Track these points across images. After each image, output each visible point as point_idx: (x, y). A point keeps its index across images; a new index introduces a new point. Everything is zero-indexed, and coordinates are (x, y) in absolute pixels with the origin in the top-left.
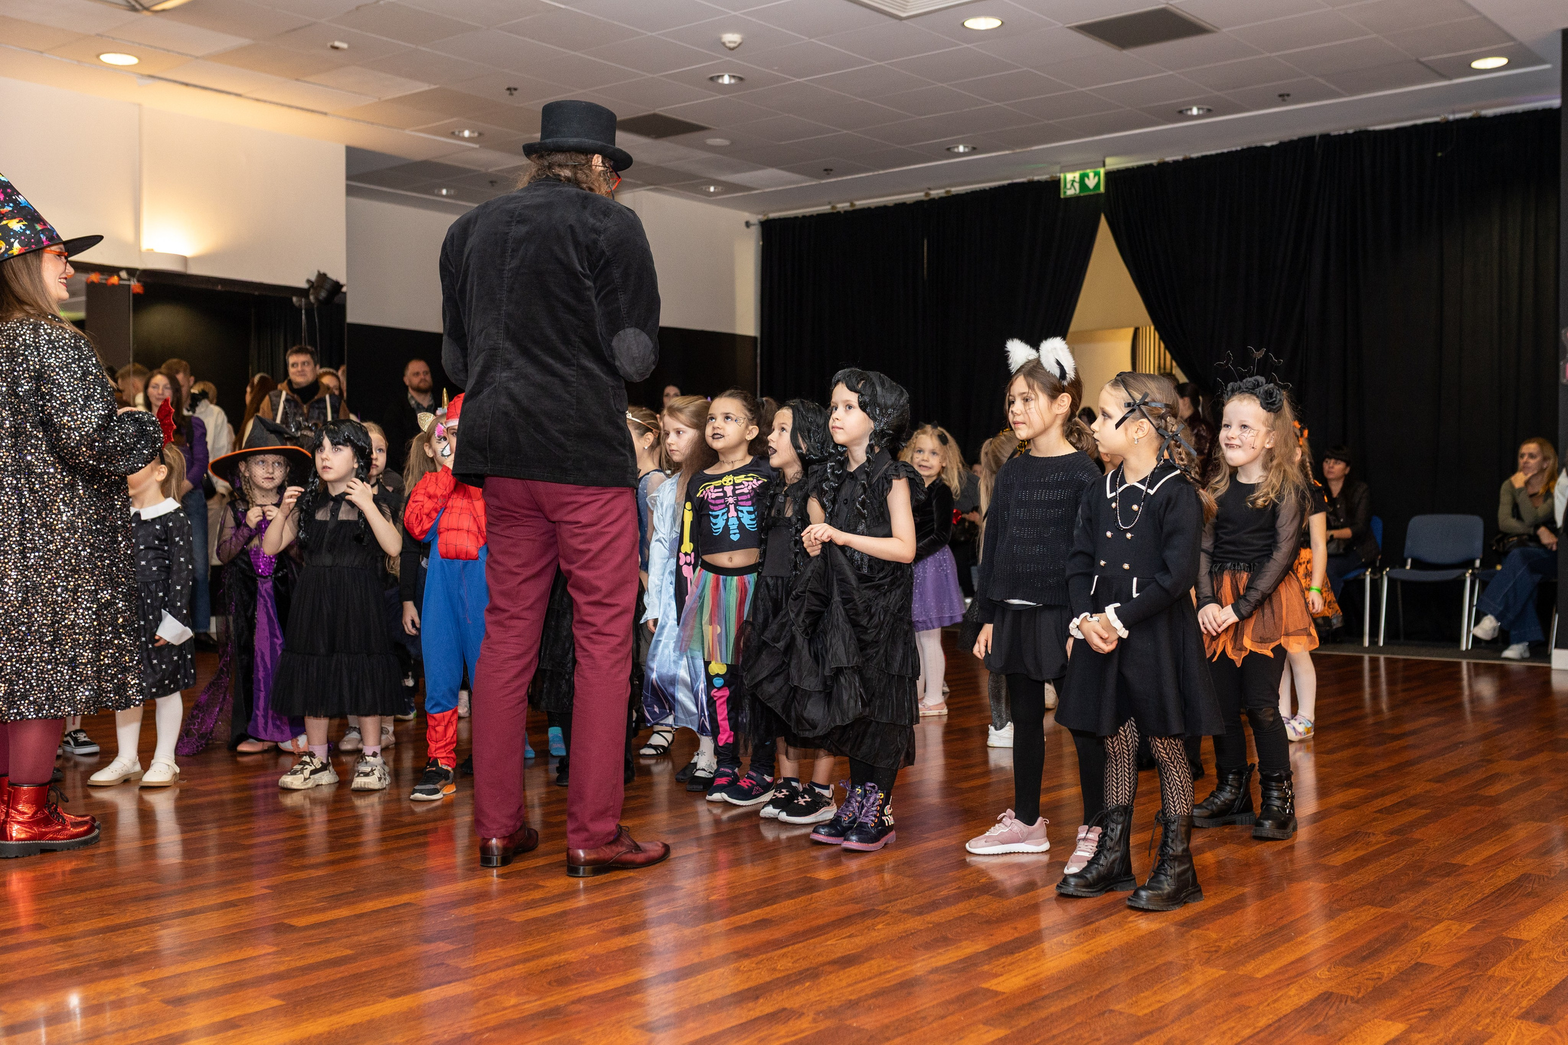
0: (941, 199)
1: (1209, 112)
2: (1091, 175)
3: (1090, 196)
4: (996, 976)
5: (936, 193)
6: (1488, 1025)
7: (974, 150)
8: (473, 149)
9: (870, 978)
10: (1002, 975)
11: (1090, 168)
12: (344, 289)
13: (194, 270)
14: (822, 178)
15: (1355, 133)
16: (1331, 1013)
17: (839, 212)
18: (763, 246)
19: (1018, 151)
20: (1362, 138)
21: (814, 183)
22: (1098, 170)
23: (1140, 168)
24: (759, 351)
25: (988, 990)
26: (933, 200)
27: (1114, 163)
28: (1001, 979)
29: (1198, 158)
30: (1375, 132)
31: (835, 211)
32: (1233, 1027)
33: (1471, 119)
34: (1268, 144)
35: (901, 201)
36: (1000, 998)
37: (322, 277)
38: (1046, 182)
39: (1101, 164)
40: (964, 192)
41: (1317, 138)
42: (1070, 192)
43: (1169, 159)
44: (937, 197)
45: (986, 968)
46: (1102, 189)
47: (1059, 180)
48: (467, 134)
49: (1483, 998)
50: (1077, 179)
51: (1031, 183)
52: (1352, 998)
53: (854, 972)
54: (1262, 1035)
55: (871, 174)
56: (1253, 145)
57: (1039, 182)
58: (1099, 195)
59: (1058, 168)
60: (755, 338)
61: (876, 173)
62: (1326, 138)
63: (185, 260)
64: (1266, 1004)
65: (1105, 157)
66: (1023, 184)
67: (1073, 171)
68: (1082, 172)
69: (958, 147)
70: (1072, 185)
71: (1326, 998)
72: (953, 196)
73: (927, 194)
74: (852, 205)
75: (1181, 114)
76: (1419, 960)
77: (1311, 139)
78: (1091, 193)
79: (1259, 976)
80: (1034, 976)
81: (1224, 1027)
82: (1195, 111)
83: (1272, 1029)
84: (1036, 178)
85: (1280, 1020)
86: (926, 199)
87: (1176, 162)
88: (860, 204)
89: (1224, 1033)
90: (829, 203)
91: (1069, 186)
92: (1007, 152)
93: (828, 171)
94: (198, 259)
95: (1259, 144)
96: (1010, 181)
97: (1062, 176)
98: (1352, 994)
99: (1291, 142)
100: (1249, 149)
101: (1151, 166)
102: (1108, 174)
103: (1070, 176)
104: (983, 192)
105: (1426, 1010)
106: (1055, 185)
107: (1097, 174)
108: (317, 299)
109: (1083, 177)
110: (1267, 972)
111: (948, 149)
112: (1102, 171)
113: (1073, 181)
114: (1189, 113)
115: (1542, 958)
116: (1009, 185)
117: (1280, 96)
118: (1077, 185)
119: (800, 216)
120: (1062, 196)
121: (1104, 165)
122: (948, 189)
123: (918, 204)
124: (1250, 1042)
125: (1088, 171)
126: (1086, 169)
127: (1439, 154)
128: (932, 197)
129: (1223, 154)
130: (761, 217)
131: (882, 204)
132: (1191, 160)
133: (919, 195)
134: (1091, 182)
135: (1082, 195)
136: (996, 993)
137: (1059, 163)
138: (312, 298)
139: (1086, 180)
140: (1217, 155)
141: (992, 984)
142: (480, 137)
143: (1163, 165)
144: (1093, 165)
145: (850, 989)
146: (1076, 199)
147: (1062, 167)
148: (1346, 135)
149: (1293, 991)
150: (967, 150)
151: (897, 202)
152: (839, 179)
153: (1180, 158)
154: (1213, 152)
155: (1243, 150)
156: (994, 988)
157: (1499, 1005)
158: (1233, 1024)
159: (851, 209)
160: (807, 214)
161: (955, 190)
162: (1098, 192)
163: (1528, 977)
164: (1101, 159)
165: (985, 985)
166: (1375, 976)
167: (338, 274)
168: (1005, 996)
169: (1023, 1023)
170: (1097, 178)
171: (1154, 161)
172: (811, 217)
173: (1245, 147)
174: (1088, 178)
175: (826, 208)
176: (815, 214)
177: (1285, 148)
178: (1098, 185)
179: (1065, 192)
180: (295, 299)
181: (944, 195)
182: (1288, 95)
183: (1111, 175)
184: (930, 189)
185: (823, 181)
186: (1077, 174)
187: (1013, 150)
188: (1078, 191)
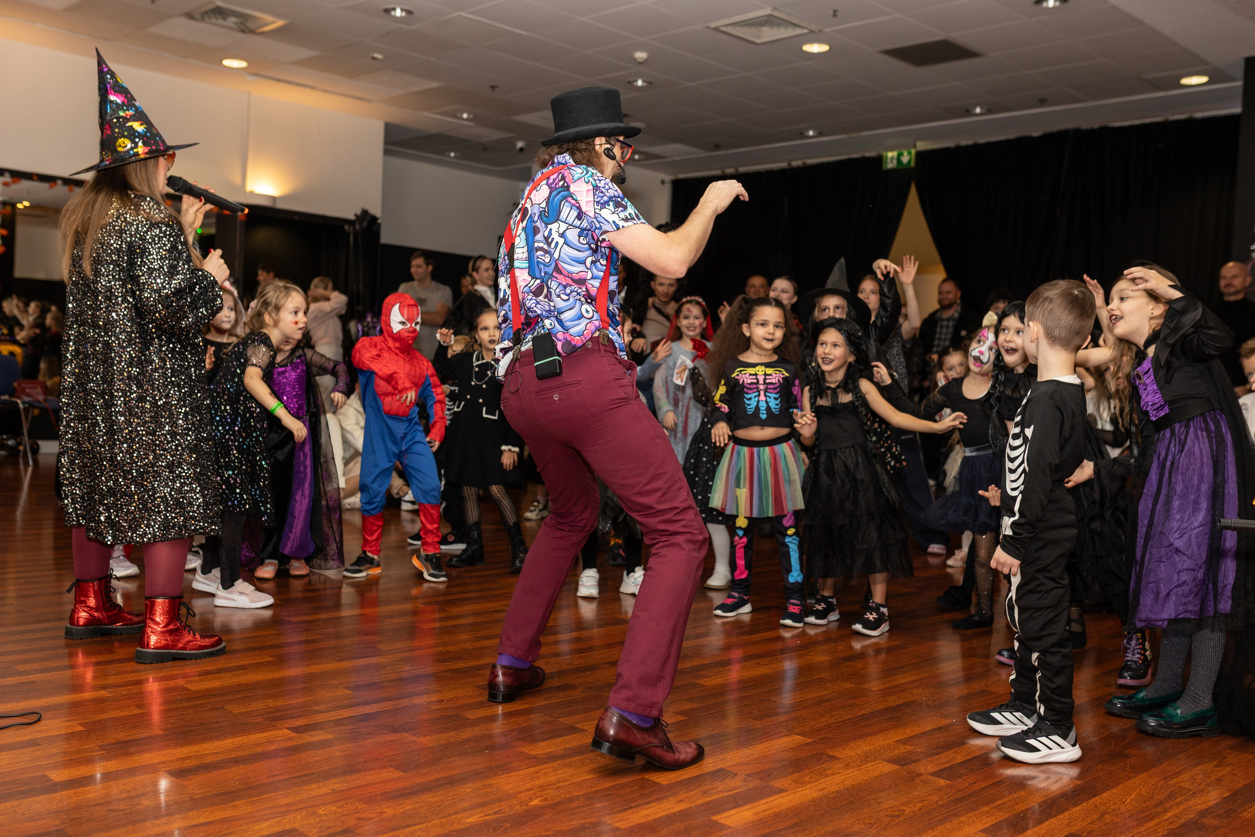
0: (799, 167)
1: (988, 111)
2: (905, 154)
3: (904, 169)
5: (796, 164)
7: (821, 134)
8: (470, 126)
11: (906, 149)
12: (379, 221)
13: (280, 206)
14: (713, 152)
15: (1099, 128)
18: (672, 199)
19: (852, 135)
20: (1104, 132)
21: (707, 155)
22: (911, 150)
23: (940, 150)
26: (793, 169)
27: (922, 146)
29: (983, 144)
30: (1114, 128)
33: (1187, 120)
34: (1036, 135)
35: (768, 168)
37: (365, 212)
38: (873, 158)
40: (816, 163)
42: (890, 166)
43: (963, 143)
44: (796, 167)
46: (913, 164)
47: (882, 157)
48: (465, 116)
50: (895, 157)
51: (863, 159)
55: (747, 149)
56: (1024, 135)
57: (868, 158)
58: (912, 168)
59: (881, 148)
61: (751, 148)
62: (1078, 132)
63: (274, 199)
65: (916, 141)
66: (858, 159)
67: (892, 150)
68: (899, 151)
69: (808, 132)
70: (891, 161)
72: (808, 166)
73: (789, 164)
74: (736, 170)
75: (969, 111)
77: (1067, 131)
78: (905, 167)
82: (978, 110)
84: (866, 155)
86: (789, 168)
87: (967, 146)
88: (740, 169)
90: (720, 168)
91: (889, 161)
92: (845, 136)
93: (717, 146)
94: (283, 198)
95: (1028, 135)
96: (847, 157)
97: (884, 154)
100: (1021, 138)
101: (949, 148)
103: (890, 154)
104: (827, 164)
106: (879, 160)
107: (910, 153)
108: (361, 227)
109: (900, 155)
111: (802, 133)
112: (913, 151)
113: (892, 158)
114: (974, 111)
116: (847, 160)
117: (1040, 100)
118: (895, 161)
119: (699, 177)
120: (884, 168)
121: (915, 146)
122: (804, 161)
123: (782, 171)
125: (904, 151)
126: (902, 149)
128: (793, 166)
129: (1002, 141)
130: (672, 177)
131: (757, 171)
132: (979, 145)
133: (783, 165)
134: (905, 159)
135: (898, 168)
137: (883, 145)
138: (357, 227)
139: (902, 158)
140: (997, 142)
142: (474, 119)
143: (958, 148)
144: (907, 147)
146: (893, 171)
147: (885, 148)
148: (1093, 129)
150: (815, 134)
152: (725, 152)
153: (971, 144)
155: (1016, 139)
159: (735, 173)
161: (808, 162)
162: (909, 166)
164: (913, 142)
167: (376, 210)
170: (909, 156)
171: (952, 146)
173: (1017, 136)
174: (903, 156)
175: (718, 173)
177: (1047, 138)
178: (909, 162)
179: (886, 166)
180: (346, 227)
181: (801, 165)
182: (1046, 100)
183: (919, 155)
184: (791, 160)
185: (716, 153)
186: (895, 153)
187: (848, 135)
188: (895, 166)
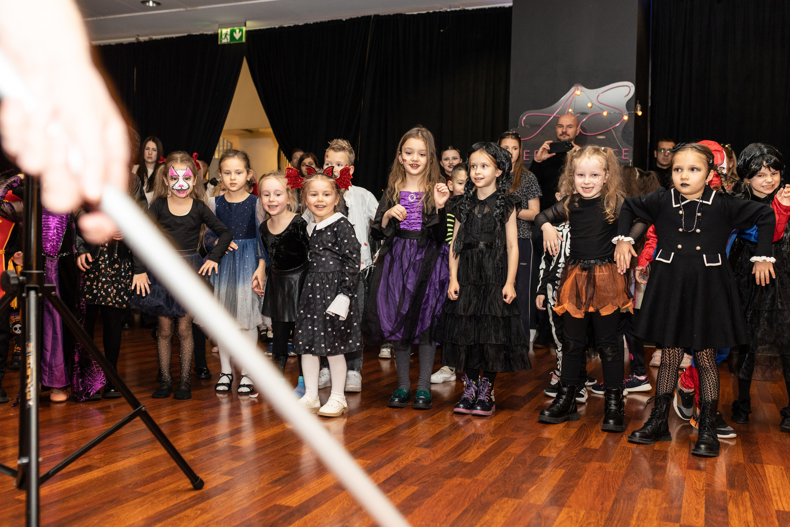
0: (146, 42)
2: (237, 31)
3: (236, 44)
5: (142, 39)
7: (158, 6)
11: (237, 26)
15: (395, 15)
19: (188, 9)
22: (242, 28)
23: (267, 29)
26: (140, 43)
27: (251, 25)
29: (303, 25)
30: (405, 15)
33: (460, 11)
34: (344, 19)
35: (120, 43)
38: (210, 35)
39: (244, 24)
40: (160, 39)
41: (372, 17)
42: (224, 41)
43: (286, 25)
44: (142, 41)
46: (244, 40)
47: (218, 33)
50: (229, 33)
51: (202, 35)
56: (335, 19)
57: (206, 35)
58: (243, 43)
59: (217, 25)
62: (378, 18)
65: (246, 21)
66: (196, 35)
67: (227, 27)
68: (232, 28)
69: (149, 2)
70: (226, 36)
77: (369, 17)
78: (237, 42)
84: (205, 33)
86: (135, 42)
87: (289, 27)
91: (223, 37)
92: (182, 9)
95: (339, 18)
96: (188, 34)
97: (220, 30)
99: (357, 18)
100: (333, 21)
101: (274, 28)
103: (224, 31)
106: (215, 37)
107: (241, 30)
109: (232, 32)
111: (143, 2)
112: (244, 29)
113: (226, 34)
116: (188, 36)
118: (228, 37)
120: (219, 43)
121: (245, 25)
122: (151, 36)
123: (131, 44)
125: (236, 28)
126: (235, 27)
127: (442, 31)
128: (139, 40)
129: (317, 23)
132: (299, 26)
133: (132, 40)
134: (237, 36)
135: (231, 43)
137: (217, 22)
139: (234, 34)
140: (314, 24)
143: (283, 29)
144: (239, 24)
146: (228, 45)
147: (219, 25)
148: (389, 15)
150: (154, 5)
151: (118, 43)
153: (292, 25)
154: (312, 22)
155: (329, 21)
161: (154, 38)
162: (241, 42)
164: (244, 21)
170: (240, 33)
171: (276, 26)
173: (330, 19)
174: (236, 32)
177: (354, 22)
178: (241, 37)
179: (221, 41)
181: (147, 40)
183: (248, 32)
184: (139, 36)
186: (229, 30)
187: (186, 8)
188: (229, 40)
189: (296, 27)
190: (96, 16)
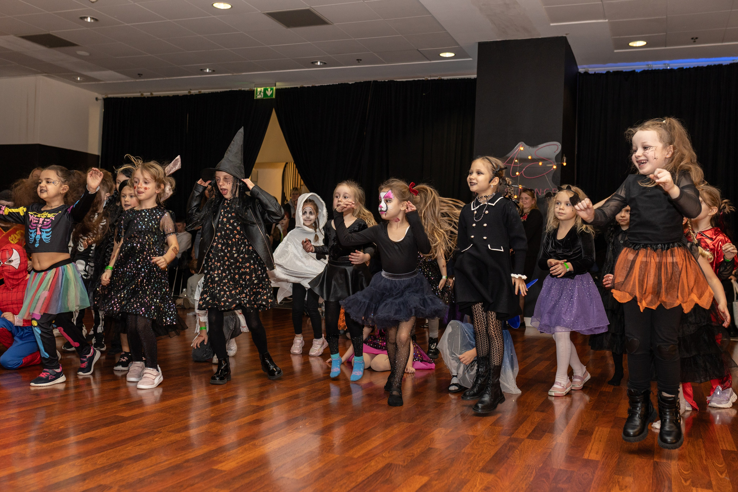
0: (196, 95)
1: (325, 64)
2: (269, 89)
3: (268, 99)
4: (221, 462)
5: (193, 92)
6: (466, 475)
7: (214, 72)
9: (151, 466)
10: (224, 462)
11: (269, 86)
14: (137, 79)
15: (388, 81)
16: (393, 473)
17: (144, 97)
18: (104, 112)
19: (235, 74)
20: (391, 84)
21: (132, 81)
22: (272, 87)
23: (291, 88)
24: (100, 162)
25: (216, 470)
26: (192, 95)
27: (280, 85)
28: (223, 464)
29: (318, 86)
30: (397, 81)
31: (142, 96)
32: (346, 483)
33: (438, 81)
34: (350, 83)
35: (176, 94)
36: (223, 473)
38: (248, 91)
39: (274, 84)
40: (208, 93)
41: (372, 82)
42: (259, 97)
43: (306, 86)
44: (194, 94)
45: (215, 458)
46: (274, 97)
47: (254, 91)
49: (462, 463)
50: (262, 91)
51: (240, 91)
52: (402, 466)
53: (142, 463)
54: (361, 486)
55: (162, 79)
56: (344, 83)
57: (244, 91)
58: (273, 99)
59: (253, 85)
60: (98, 156)
61: (164, 79)
62: (376, 83)
64: (361, 470)
65: (276, 82)
66: (236, 91)
67: (261, 87)
68: (265, 88)
69: (206, 69)
70: (260, 93)
71: (389, 466)
72: (202, 94)
73: (189, 92)
74: (151, 94)
75: (313, 64)
76: (430, 446)
77: (369, 82)
79: (356, 457)
80: (241, 461)
81: (341, 483)
82: (319, 63)
83: (365, 482)
84: (243, 89)
85: (368, 478)
86: (189, 94)
87: (308, 87)
88: (155, 94)
89: (341, 486)
90: (140, 92)
91: (258, 94)
92: (230, 74)
93: (140, 75)
95: (346, 82)
96: (230, 90)
97: (255, 89)
98: (401, 463)
99: (361, 82)
100: (342, 84)
101: (297, 87)
102: (277, 90)
103: (259, 89)
104: (217, 93)
105: (437, 470)
106: (252, 93)
107: (272, 89)
109: (265, 90)
110: (359, 455)
111: (201, 70)
112: (274, 88)
113: (261, 92)
114: (316, 64)
115: (485, 443)
116: (230, 91)
117: (357, 60)
118: (262, 94)
119: (125, 97)
120: (255, 98)
121: (275, 86)
122: (200, 90)
123: (184, 97)
124: (355, 489)
126: (267, 86)
127: (424, 94)
128: (192, 93)
129: (330, 85)
130: (104, 96)
131: (166, 95)
132: (316, 86)
133: (186, 92)
134: (269, 93)
135: (264, 99)
136: (221, 471)
137: (254, 83)
139: (267, 92)
140: (327, 85)
141: (218, 467)
143: (302, 88)
144: (271, 85)
145: (140, 472)
146: (261, 100)
147: (255, 85)
148: (385, 81)
149: (373, 463)
150: (210, 71)
151: (174, 94)
152: (146, 80)
153: (310, 86)
154: (326, 85)
155: (339, 84)
156: (220, 468)
157: (469, 466)
158: (345, 481)
159: (150, 96)
160: (128, 97)
161: (203, 91)
162: (272, 98)
163: (480, 452)
164: (275, 82)
165: (215, 467)
166: (411, 455)
168: (226, 472)
169: (237, 486)
170: (272, 91)
171: (299, 86)
172: (130, 98)
173: (340, 83)
175: (138, 95)
176: (132, 97)
177: (358, 85)
178: (272, 94)
179: (257, 97)
181: (198, 93)
182: (361, 60)
184: (191, 90)
185: (137, 80)
186: (262, 89)
187: (232, 73)
188: (262, 97)
189: (314, 87)
190: (163, 77)
